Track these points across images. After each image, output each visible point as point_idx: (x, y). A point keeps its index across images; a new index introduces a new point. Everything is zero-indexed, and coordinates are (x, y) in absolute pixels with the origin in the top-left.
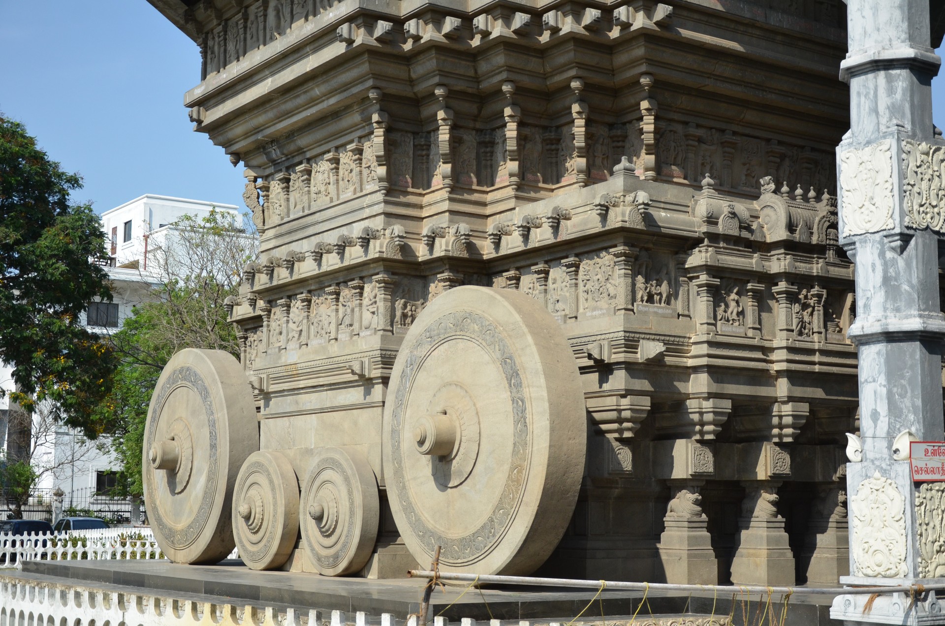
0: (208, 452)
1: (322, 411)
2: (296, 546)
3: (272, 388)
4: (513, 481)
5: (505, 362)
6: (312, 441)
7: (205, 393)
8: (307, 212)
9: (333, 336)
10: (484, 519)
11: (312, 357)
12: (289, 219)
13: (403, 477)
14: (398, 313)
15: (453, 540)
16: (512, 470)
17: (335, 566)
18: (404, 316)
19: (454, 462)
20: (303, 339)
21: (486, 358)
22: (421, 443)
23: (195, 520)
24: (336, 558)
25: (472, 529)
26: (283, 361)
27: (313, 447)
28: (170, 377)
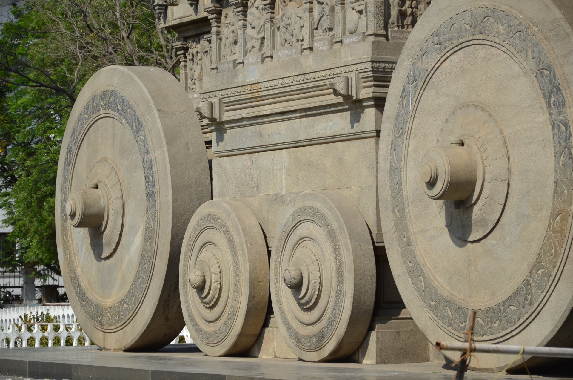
0: (144, 202)
1: (295, 145)
2: (266, 324)
3: (227, 116)
4: (555, 232)
5: (542, 73)
6: (282, 185)
7: (136, 125)
9: (306, 44)
10: (517, 282)
11: (279, 73)
13: (407, 230)
14: (394, 12)
15: (476, 311)
16: (553, 217)
17: (319, 348)
18: (402, 15)
19: (476, 208)
20: (267, 49)
21: (516, 69)
22: (431, 184)
23: (130, 293)
24: (321, 337)
25: (502, 296)
26: (240, 79)
27: (284, 193)
28: (88, 105)
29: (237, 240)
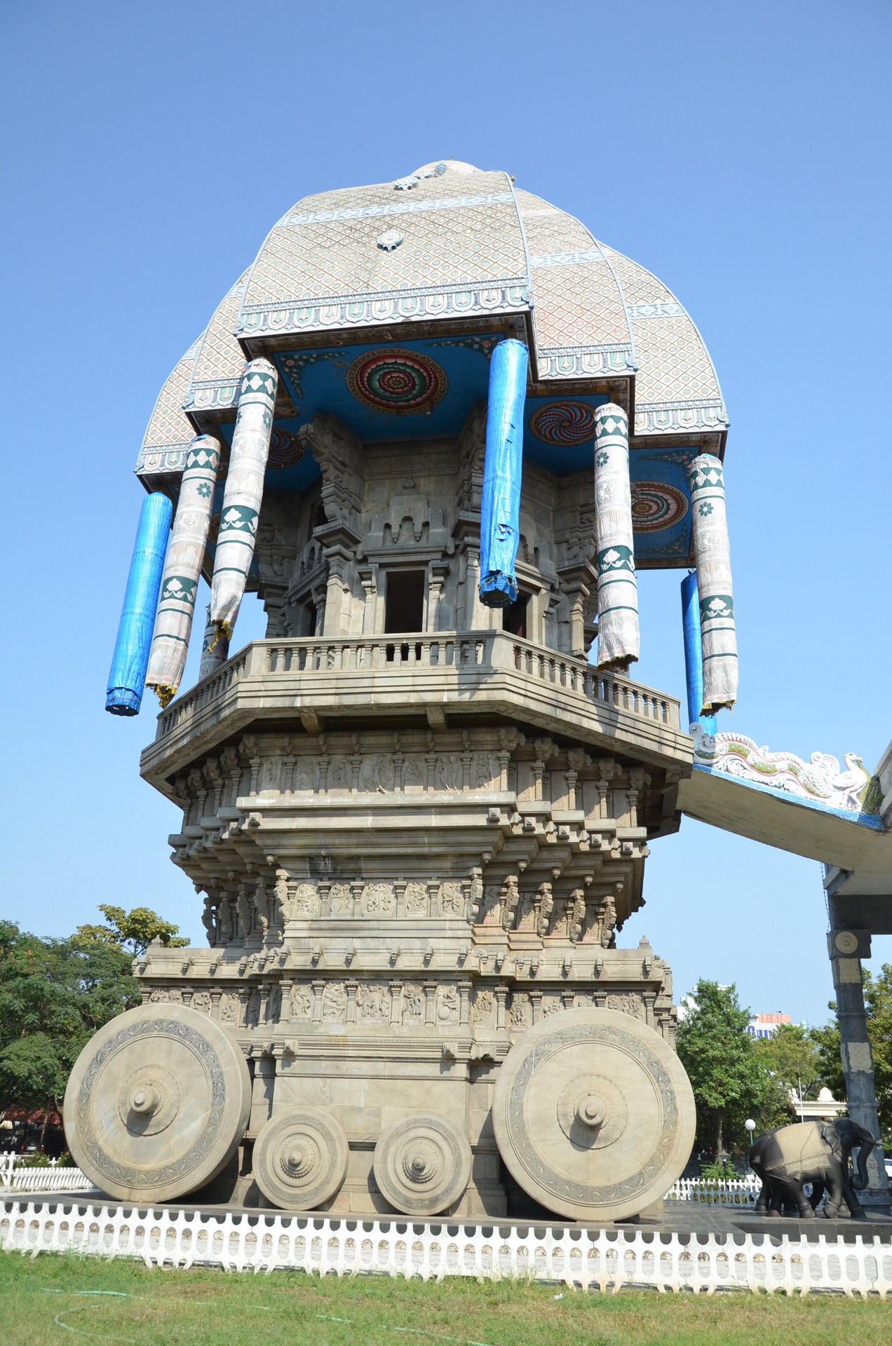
0: (211, 1099)
1: (377, 1078)
3: (300, 1052)
4: (663, 1147)
5: (652, 1065)
6: (360, 1101)
7: (205, 1047)
8: (356, 918)
9: (395, 1019)
10: (632, 1172)
11: (368, 1033)
12: (329, 918)
15: (593, 1188)
16: (663, 1139)
17: (430, 1207)
19: (601, 1131)
20: (350, 1016)
21: (630, 1060)
22: (592, 1117)
23: (180, 1162)
24: (434, 1200)
25: (618, 1180)
26: (322, 1030)
27: (362, 1106)
29: (334, 1134)
